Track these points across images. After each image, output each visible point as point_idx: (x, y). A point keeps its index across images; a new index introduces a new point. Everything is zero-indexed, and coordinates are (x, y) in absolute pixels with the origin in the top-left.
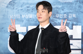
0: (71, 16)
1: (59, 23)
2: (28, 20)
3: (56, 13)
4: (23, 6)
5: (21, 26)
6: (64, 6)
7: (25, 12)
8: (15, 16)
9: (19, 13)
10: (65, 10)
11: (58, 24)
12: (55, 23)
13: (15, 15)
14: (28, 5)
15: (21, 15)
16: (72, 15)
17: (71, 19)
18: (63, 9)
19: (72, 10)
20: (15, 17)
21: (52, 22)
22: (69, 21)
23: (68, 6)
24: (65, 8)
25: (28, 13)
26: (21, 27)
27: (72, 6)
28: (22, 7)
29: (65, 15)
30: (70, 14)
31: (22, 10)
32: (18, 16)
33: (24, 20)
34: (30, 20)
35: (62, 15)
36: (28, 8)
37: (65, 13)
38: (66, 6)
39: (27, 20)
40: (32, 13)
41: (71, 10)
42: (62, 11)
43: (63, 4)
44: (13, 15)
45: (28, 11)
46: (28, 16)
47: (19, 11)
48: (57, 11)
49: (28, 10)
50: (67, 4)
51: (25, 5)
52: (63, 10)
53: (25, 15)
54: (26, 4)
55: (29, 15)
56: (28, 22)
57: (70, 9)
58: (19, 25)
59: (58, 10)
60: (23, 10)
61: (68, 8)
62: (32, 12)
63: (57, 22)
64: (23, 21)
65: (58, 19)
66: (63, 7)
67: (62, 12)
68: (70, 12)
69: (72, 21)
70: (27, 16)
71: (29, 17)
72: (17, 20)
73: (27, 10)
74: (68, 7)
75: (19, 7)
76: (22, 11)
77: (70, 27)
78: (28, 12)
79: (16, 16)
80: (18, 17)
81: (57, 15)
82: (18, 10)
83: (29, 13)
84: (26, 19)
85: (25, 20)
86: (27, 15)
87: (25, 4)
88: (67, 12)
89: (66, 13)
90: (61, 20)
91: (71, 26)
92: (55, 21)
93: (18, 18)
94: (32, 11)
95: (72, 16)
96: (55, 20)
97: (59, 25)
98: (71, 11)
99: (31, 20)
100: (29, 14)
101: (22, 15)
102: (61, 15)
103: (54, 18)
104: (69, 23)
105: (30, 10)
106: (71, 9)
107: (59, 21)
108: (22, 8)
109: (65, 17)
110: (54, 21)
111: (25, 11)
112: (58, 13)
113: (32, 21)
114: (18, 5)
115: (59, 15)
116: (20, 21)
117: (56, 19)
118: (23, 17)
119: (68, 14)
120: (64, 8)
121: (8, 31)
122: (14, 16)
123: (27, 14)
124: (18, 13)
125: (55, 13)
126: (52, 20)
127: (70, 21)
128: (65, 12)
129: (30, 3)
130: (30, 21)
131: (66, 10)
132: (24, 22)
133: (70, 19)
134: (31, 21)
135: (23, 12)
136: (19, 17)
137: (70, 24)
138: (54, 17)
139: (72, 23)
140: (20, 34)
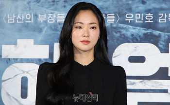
1: (132, 35)
2: (53, 28)
3: (125, 11)
5: (35, 43)
7: (47, 6)
8: (21, 17)
9: (30, 9)
10: (150, 4)
11: (131, 37)
12: (124, 35)
13: (22, 14)
15: (36, 16)
16: (166, 16)
17: (164, 26)
19: (167, 3)
20: (20, 20)
21: (116, 33)
22: (159, 32)
25: (53, 10)
26: (35, 46)
29: (149, 15)
30: (163, 14)
32: (28, 16)
33: (44, 27)
34: (59, 27)
35: (141, 16)
37: (148, 11)
39: (50, 28)
40: (64, 9)
41: (165, 4)
42: (142, 5)
44: (16, 15)
45: (53, 5)
46: (54, 16)
47: (32, 4)
48: (128, 4)
49: (55, 3)
52: (144, 3)
53: (47, 16)
55: (57, 16)
56: (53, 32)
58: (31, 41)
59: (130, 2)
62: (65, 6)
63: (129, 34)
64: (40, 31)
65: (130, 26)
67: (142, 7)
68: (162, 9)
70: (50, 18)
71: (56, 21)
72: (25, 27)
73: (52, 3)
76: (38, 4)
77: (161, 46)
78: (53, 8)
79: (23, 17)
80: (27, 20)
81: (128, 16)
82: (29, 3)
83: (56, 9)
84: (49, 25)
85: (45, 28)
86: (50, 15)
88: (155, 9)
89: (151, 12)
90: (138, 28)
91: (163, 43)
92: (124, 32)
93: (28, 24)
94: (63, 5)
95: (167, 18)
96: (123, 28)
97: (134, 42)
98: (164, 6)
100: (56, 12)
101: (39, 16)
102: (138, 16)
103: (121, 22)
104: (159, 36)
105: (58, 1)
106: (164, 1)
107: (134, 31)
109: (149, 21)
110: (120, 32)
111: (47, 4)
112: (130, 10)
115: (134, 17)
116: (34, 31)
117: (125, 26)
118: (41, 19)
119: (156, 12)
121: (1, 56)
122: (19, 17)
123: (52, 13)
124: (28, 9)
125: (122, 10)
126: (114, 28)
127: (162, 30)
128: (150, 7)
131: (150, 2)
132: (43, 32)
133: (161, 26)
135: (42, 7)
136: (31, 20)
137: (161, 40)
138: (121, 20)
139: (167, 37)
140: (34, 63)
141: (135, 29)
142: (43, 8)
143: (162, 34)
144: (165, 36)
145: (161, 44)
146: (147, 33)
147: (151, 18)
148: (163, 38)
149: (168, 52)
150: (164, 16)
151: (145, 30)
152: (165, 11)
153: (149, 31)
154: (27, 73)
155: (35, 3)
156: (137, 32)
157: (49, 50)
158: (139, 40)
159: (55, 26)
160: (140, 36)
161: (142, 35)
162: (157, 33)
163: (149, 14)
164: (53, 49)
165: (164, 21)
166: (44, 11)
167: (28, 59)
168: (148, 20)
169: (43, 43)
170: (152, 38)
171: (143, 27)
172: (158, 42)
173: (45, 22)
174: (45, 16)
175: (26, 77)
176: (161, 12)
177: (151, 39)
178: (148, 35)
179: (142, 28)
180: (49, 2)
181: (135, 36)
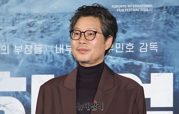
0: (144, 47)
1: (113, 66)
2: (30, 59)
4: (17, 22)
5: (12, 76)
6: (127, 22)
7: (23, 37)
9: (6, 40)
10: (130, 33)
14: (31, 20)
15: (12, 47)
16: (147, 45)
17: (146, 55)
18: (125, 30)
19: (148, 31)
22: (140, 62)
23: (138, 20)
24: (129, 26)
25: (29, 41)
26: (12, 78)
27: (147, 20)
28: (13, 25)
31: (14, 32)
32: (4, 48)
33: (20, 59)
34: (37, 58)
35: (121, 46)
36: (30, 26)
37: (129, 41)
38: (133, 22)
39: (27, 59)
40: (41, 39)
41: (146, 33)
42: (122, 34)
43: (123, 15)
45: (30, 35)
46: (31, 47)
47: (7, 35)
49: (32, 33)
50: (133, 16)
51: (24, 19)
52: (124, 32)
53: (24, 47)
54: (25, 17)
55: (34, 47)
56: (31, 64)
57: (142, 28)
58: (8, 73)
60: (18, 31)
61: (137, 26)
62: (42, 37)
63: (109, 64)
64: (17, 62)
66: (123, 23)
67: (122, 37)
68: (143, 38)
69: (149, 62)
70: (27, 49)
71: (33, 52)
72: (1, 59)
73: (29, 34)
74: (136, 24)
75: (7, 26)
76: (14, 35)
77: (143, 77)
78: (29, 38)
80: (3, 52)
82: (4, 34)
84: (26, 57)
85: (22, 60)
86: (27, 46)
87: (22, 17)
88: (135, 38)
89: (132, 41)
90: (119, 58)
91: (145, 73)
93: (3, 55)
95: (148, 47)
98: (144, 35)
99: (39, 59)
100: (33, 43)
101: (16, 47)
102: (118, 45)
104: (141, 66)
105: (35, 32)
106: (145, 30)
107: (114, 61)
108: (14, 28)
109: (130, 51)
111: (23, 34)
113: (42, 63)
114: (4, 20)
116: (10, 63)
118: (17, 50)
119: (136, 42)
120: (125, 26)
123: (28, 44)
124: (3, 40)
127: (143, 60)
128: (131, 37)
129: (37, 15)
130: (36, 62)
131: (131, 31)
132: (20, 64)
133: (142, 56)
134: (39, 61)
135: (18, 37)
136: (7, 52)
137: (143, 70)
139: (148, 66)
140: (10, 96)
141: (115, 59)
142: (19, 39)
143: (143, 63)
144: (146, 66)
145: (142, 74)
146: (128, 63)
147: (132, 47)
148: (144, 68)
149: (150, 83)
150: (145, 45)
151: (126, 60)
152: (146, 40)
153: (130, 61)
154: (4, 106)
155: (11, 34)
156: (118, 63)
157: (27, 82)
158: (120, 70)
159: (32, 58)
160: (120, 67)
161: (123, 66)
162: (138, 63)
163: (130, 44)
164: (31, 81)
165: (145, 50)
166: (20, 42)
167: (5, 92)
168: (128, 50)
169: (20, 75)
170: (134, 69)
171: (123, 57)
172: (140, 72)
173: (22, 53)
174: (21, 47)
175: (3, 111)
176: (142, 41)
177: (132, 69)
178: (129, 66)
179: (122, 59)
180: (25, 33)
181: (115, 66)
